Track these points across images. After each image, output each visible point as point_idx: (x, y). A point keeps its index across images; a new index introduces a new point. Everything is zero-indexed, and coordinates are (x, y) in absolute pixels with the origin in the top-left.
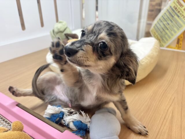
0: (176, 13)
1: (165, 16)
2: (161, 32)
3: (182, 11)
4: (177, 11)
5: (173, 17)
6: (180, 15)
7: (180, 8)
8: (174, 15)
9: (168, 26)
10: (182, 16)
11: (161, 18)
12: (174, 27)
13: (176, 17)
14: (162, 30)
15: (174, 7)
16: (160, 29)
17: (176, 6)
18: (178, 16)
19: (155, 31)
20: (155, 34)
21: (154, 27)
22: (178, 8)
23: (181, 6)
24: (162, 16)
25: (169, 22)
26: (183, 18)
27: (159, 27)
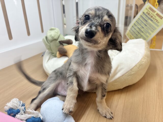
0: (149, 18)
1: (139, 21)
2: (136, 35)
3: (155, 16)
4: (150, 16)
5: (147, 21)
6: (153, 19)
7: (153, 13)
8: (148, 20)
9: (142, 30)
10: (155, 20)
11: (136, 23)
12: (148, 30)
13: (149, 21)
14: (137, 33)
15: (147, 13)
16: (135, 32)
17: (149, 12)
18: (152, 21)
19: (130, 34)
20: (131, 37)
21: (130, 31)
22: (150, 14)
23: (153, 12)
24: (137, 21)
25: (144, 26)
26: (156, 22)
27: (135, 31)
